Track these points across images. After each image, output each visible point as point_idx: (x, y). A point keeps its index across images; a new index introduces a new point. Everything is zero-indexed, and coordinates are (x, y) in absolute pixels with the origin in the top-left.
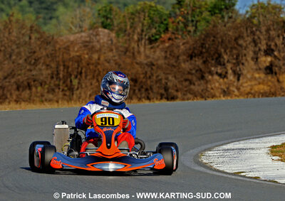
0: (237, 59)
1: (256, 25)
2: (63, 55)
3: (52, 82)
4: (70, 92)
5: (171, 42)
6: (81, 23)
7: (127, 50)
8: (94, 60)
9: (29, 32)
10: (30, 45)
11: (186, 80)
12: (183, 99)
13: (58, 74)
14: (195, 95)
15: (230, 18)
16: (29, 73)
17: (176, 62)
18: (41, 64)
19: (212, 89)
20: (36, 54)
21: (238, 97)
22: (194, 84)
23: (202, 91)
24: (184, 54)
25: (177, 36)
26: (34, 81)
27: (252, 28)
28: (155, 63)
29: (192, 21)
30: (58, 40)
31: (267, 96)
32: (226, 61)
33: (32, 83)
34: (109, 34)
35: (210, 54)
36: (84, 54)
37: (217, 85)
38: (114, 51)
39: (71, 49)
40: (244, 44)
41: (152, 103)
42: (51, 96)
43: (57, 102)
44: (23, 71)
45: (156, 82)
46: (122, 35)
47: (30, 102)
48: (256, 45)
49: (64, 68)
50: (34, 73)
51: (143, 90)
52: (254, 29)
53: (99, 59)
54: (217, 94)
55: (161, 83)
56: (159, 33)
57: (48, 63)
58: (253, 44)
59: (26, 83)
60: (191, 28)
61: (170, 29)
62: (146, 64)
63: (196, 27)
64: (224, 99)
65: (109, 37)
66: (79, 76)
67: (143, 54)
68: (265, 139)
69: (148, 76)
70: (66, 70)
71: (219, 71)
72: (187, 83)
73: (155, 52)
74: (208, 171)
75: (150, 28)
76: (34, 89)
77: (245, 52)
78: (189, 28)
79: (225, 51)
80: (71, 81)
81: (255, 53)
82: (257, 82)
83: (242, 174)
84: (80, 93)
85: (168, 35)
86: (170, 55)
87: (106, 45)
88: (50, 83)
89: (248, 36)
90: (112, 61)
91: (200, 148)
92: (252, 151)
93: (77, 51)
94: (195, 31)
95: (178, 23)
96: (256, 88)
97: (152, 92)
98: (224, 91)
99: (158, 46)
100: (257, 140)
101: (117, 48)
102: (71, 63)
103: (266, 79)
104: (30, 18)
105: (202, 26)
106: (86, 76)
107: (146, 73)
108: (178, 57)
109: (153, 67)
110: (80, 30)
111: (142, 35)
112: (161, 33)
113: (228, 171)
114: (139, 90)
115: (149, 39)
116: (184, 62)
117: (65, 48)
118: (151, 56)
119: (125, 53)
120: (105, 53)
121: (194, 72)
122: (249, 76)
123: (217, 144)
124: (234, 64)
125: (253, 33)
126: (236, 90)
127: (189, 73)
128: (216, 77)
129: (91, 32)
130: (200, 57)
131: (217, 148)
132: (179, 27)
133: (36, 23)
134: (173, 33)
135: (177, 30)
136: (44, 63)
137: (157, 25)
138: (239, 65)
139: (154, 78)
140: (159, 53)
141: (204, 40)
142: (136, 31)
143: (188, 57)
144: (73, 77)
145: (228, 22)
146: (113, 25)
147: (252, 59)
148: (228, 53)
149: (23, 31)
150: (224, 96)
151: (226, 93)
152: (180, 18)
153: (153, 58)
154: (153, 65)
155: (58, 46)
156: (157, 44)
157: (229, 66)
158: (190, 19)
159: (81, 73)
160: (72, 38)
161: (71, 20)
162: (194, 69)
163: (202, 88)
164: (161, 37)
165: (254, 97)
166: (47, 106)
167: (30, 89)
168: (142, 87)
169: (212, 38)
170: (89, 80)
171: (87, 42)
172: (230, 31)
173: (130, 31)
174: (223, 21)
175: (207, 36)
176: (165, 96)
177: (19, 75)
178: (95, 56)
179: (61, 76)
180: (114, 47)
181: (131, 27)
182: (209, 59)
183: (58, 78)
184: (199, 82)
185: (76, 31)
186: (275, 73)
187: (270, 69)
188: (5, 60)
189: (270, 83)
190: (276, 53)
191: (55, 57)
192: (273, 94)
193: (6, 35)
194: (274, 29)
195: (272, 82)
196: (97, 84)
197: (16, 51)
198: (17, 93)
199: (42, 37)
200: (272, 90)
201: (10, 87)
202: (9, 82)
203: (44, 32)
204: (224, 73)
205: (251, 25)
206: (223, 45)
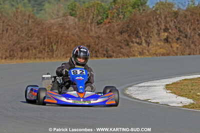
0: (148, 34)
1: (158, 14)
2: (47, 31)
3: (41, 47)
4: (51, 53)
5: (110, 24)
6: (58, 13)
7: (84, 29)
8: (65, 34)
9: (27, 18)
10: (28, 25)
11: (118, 46)
12: (117, 57)
13: (45, 42)
14: (123, 55)
15: (144, 10)
16: (28, 42)
17: (112, 36)
18: (35, 37)
19: (133, 51)
20: (32, 31)
21: (148, 56)
22: (123, 48)
23: (128, 52)
24: (118, 31)
25: (113, 21)
26: (31, 46)
27: (156, 16)
28: (100, 36)
30: (45, 23)
31: (165, 56)
32: (141, 35)
33: (30, 48)
34: (74, 19)
35: (132, 31)
36: (59, 31)
37: (136, 49)
38: (77, 29)
39: (52, 28)
40: (152, 26)
41: (98, 59)
42: (40, 55)
43: (44, 58)
44: (24, 41)
45: (101, 47)
46: (81, 20)
47: (28, 59)
48: (158, 26)
49: (48, 39)
50: (31, 42)
51: (94, 52)
52: (158, 17)
53: (68, 34)
54: (136, 54)
55: (104, 48)
56: (103, 19)
57: (39, 36)
58: (157, 25)
59: (26, 48)
60: (121, 16)
61: (109, 17)
62: (96, 37)
63: (124, 16)
64: (139, 57)
65: (74, 21)
66: (57, 44)
67: (93, 32)
68: (162, 80)
69: (96, 44)
71: (137, 41)
72: (119, 48)
73: (100, 30)
74: (130, 99)
75: (97, 16)
76: (31, 51)
77: (152, 30)
78: (120, 16)
79: (141, 29)
80: (52, 46)
81: (158, 30)
82: (159, 48)
83: (149, 101)
84: (57, 54)
85: (108, 20)
86: (109, 31)
87: (72, 26)
89: (154, 21)
90: (75, 35)
91: (125, 86)
92: (155, 87)
93: (55, 30)
94: (123, 18)
95: (114, 13)
96: (159, 51)
97: (99, 53)
98: (140, 52)
99: (102, 27)
100: (158, 81)
101: (79, 28)
103: (164, 46)
104: (29, 10)
105: (128, 14)
106: (61, 44)
107: (95, 42)
108: (114, 33)
109: (100, 39)
110: (57, 17)
111: (93, 20)
113: (141, 99)
115: (97, 22)
116: (117, 36)
117: (48, 27)
118: (99, 32)
120: (71, 30)
122: (155, 44)
123: (135, 83)
124: (146, 37)
125: (157, 19)
126: (147, 52)
127: (120, 42)
128: (136, 44)
129: (64, 18)
130: (126, 33)
131: (135, 86)
132: (115, 15)
133: (32, 13)
134: (111, 19)
135: (113, 17)
137: (102, 14)
138: (148, 37)
139: (100, 45)
140: (103, 31)
141: (129, 23)
142: (90, 18)
143: (120, 33)
144: (53, 44)
145: (142, 13)
146: (76, 14)
147: (156, 34)
148: (143, 31)
149: (24, 18)
151: (141, 54)
152: (115, 10)
154: (100, 37)
155: (44, 26)
156: (102, 25)
157: (143, 38)
158: (121, 11)
159: (58, 42)
160: (53, 21)
161: (52, 11)
162: (123, 39)
163: (127, 50)
164: (104, 21)
165: (157, 56)
166: (38, 61)
167: (29, 51)
168: (93, 50)
169: (133, 22)
170: (63, 45)
171: (61, 24)
172: (143, 18)
173: (87, 18)
174: (140, 12)
175: (131, 21)
176: (106, 55)
177: (22, 43)
178: (66, 32)
179: (46, 44)
180: (77, 27)
181: (87, 15)
182: (132, 34)
183: (45, 45)
184: (126, 48)
185: (55, 17)
186: (170, 42)
187: (166, 40)
188: (14, 34)
189: (166, 48)
190: (170, 31)
191: (43, 32)
192: (168, 54)
193: (15, 20)
194: (169, 17)
195: (168, 47)
196: (67, 48)
197: (21, 29)
198: (21, 53)
199: (35, 21)
200: (168, 52)
201: (17, 50)
202: (16, 47)
203: (37, 18)
204: (140, 42)
205: (156, 14)
206: (140, 26)
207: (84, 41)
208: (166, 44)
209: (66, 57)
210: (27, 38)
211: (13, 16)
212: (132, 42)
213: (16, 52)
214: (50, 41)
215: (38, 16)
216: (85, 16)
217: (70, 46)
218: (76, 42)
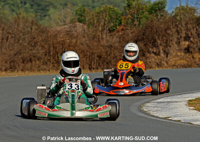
0: (166, 43)
1: (178, 21)
2: (53, 40)
3: (46, 58)
4: (57, 64)
5: (123, 31)
6: (64, 19)
7: (94, 37)
8: (73, 43)
9: (30, 25)
10: (31, 33)
13: (50, 52)
15: (162, 16)
16: (31, 52)
18: (38, 46)
19: (150, 62)
20: (35, 40)
21: (167, 68)
25: (127, 28)
26: (34, 57)
27: (176, 22)
28: (113, 45)
29: (137, 18)
30: (50, 30)
31: (185, 67)
32: (159, 45)
33: (33, 59)
34: (83, 26)
35: (149, 39)
36: (66, 39)
38: (86, 37)
39: (58, 36)
40: (171, 33)
42: (45, 67)
43: (49, 71)
44: (27, 51)
46: (91, 27)
47: (31, 71)
48: (178, 34)
51: (105, 63)
52: (177, 23)
53: (76, 43)
54: (153, 66)
56: (115, 26)
57: (43, 45)
58: (176, 33)
59: (28, 58)
60: (136, 23)
61: (123, 23)
62: (107, 46)
63: (140, 22)
64: (157, 69)
65: (83, 28)
67: (105, 40)
68: (184, 96)
69: (108, 54)
70: (54, 50)
71: (155, 51)
73: (113, 38)
75: (109, 22)
76: (34, 62)
77: (171, 38)
79: (158, 38)
80: (58, 57)
81: (178, 39)
82: (179, 58)
83: (170, 118)
85: (121, 27)
86: (123, 40)
87: (81, 34)
88: (44, 58)
89: (173, 28)
90: (84, 44)
91: (142, 102)
92: (176, 104)
93: (62, 38)
94: (139, 25)
95: (128, 19)
96: (179, 62)
97: (111, 64)
98: (158, 64)
99: (115, 34)
100: (179, 96)
101: (88, 36)
103: (185, 56)
104: (31, 16)
105: (143, 21)
107: (107, 51)
110: (64, 23)
111: (104, 27)
112: (117, 25)
113: (160, 116)
114: (103, 63)
115: (109, 29)
117: (54, 36)
118: (111, 41)
119: (94, 39)
120: (80, 39)
122: (174, 54)
123: (153, 98)
124: (164, 46)
125: (177, 26)
126: (165, 64)
128: (153, 55)
129: (71, 24)
130: (142, 42)
131: (153, 101)
132: (129, 22)
133: (35, 19)
134: (125, 26)
135: (127, 24)
136: (40, 45)
137: (114, 20)
138: (167, 47)
139: (112, 55)
140: (115, 39)
141: (145, 30)
142: (101, 25)
143: (134, 41)
144: (59, 54)
145: (160, 19)
146: (85, 20)
147: (176, 43)
148: (161, 39)
149: (27, 24)
150: (158, 67)
151: (159, 65)
152: (129, 16)
153: (112, 42)
154: (112, 47)
156: (114, 33)
157: (161, 48)
158: (136, 17)
160: (59, 29)
161: (58, 17)
164: (117, 28)
165: (177, 68)
167: (31, 62)
168: (104, 61)
169: (150, 29)
171: (69, 31)
172: (161, 25)
173: (97, 24)
174: (157, 18)
175: (147, 27)
177: (24, 53)
178: (74, 41)
179: (51, 54)
180: (86, 35)
181: (97, 22)
182: (148, 43)
185: (62, 24)
186: (191, 53)
187: (187, 50)
188: (15, 43)
189: (187, 59)
190: (191, 39)
191: (48, 41)
192: (190, 66)
193: (16, 26)
194: (191, 23)
195: (189, 58)
197: (22, 37)
198: (23, 65)
199: (39, 28)
200: (189, 64)
201: (18, 61)
202: (18, 57)
203: (40, 25)
204: (157, 52)
205: (176, 20)
206: (157, 34)
207: (94, 51)
208: (187, 55)
211: (13, 22)
212: (149, 52)
213: (17, 63)
214: (56, 51)
215: (41, 22)
218: (85, 51)
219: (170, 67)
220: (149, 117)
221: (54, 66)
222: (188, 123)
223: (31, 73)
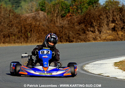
0: (99, 24)
1: (108, 10)
2: (24, 22)
3: (19, 34)
4: (26, 39)
5: (71, 17)
6: (31, 9)
7: (52, 21)
8: (37, 25)
9: (9, 13)
10: (9, 18)
11: (77, 34)
12: (76, 42)
13: (21, 31)
14: (81, 40)
15: (97, 6)
16: (9, 31)
17: (73, 26)
18: (14, 27)
19: (89, 37)
20: (12, 22)
21: (100, 41)
22: (81, 35)
23: (85, 38)
24: (77, 23)
25: (73, 14)
27: (106, 11)
28: (64, 26)
29: (80, 8)
30: (22, 16)
31: (113, 41)
32: (95, 25)
33: (10, 35)
34: (44, 13)
35: (88, 22)
36: (33, 22)
37: (91, 36)
38: (46, 21)
39: (27, 20)
40: (103, 18)
41: (62, 44)
42: (18, 40)
43: (21, 43)
44: (6, 30)
45: (64, 35)
46: (49, 14)
47: (9, 43)
48: (108, 18)
49: (24, 28)
50: (11, 30)
52: (107, 11)
53: (39, 24)
54: (91, 40)
55: (66, 35)
56: (65, 13)
57: (17, 26)
58: (106, 18)
59: (7, 35)
60: (80, 11)
61: (70, 11)
62: (60, 27)
63: (82, 11)
65: (44, 15)
66: (31, 32)
67: (59, 23)
68: (112, 59)
69: (61, 32)
70: (25, 29)
71: (92, 30)
72: (78, 35)
73: (64, 21)
74: (87, 73)
75: (61, 11)
76: (11, 37)
77: (103, 21)
79: (94, 21)
80: (27, 34)
81: (107, 22)
82: (108, 35)
83: (102, 75)
84: (31, 39)
85: (69, 14)
86: (71, 23)
87: (42, 18)
89: (104, 14)
90: (45, 25)
91: (83, 64)
92: (106, 65)
93: (30, 21)
94: (81, 12)
95: (74, 9)
96: (108, 37)
97: (63, 39)
98: (94, 38)
100: (108, 60)
101: (47, 20)
102: (27, 26)
103: (112, 33)
104: (9, 6)
105: (84, 10)
106: (34, 32)
107: (60, 30)
108: (74, 24)
109: (63, 28)
110: (31, 11)
111: (58, 14)
112: (66, 13)
113: (96, 73)
115: (61, 16)
116: (77, 26)
117: (25, 20)
118: (62, 23)
120: (42, 22)
121: (81, 30)
122: (105, 32)
123: (91, 61)
124: (98, 27)
125: (106, 13)
126: (99, 38)
127: (79, 31)
128: (90, 32)
129: (36, 12)
130: (84, 24)
131: (91, 63)
132: (74, 10)
133: (12, 8)
134: (72, 13)
135: (73, 12)
136: (15, 26)
137: (65, 10)
138: (100, 27)
139: (64, 32)
140: (65, 22)
141: (85, 16)
142: (56, 12)
143: (78, 23)
144: (28, 32)
145: (96, 8)
146: (45, 10)
147: (106, 24)
148: (96, 22)
149: (6, 12)
150: (94, 41)
151: (95, 39)
152: (75, 7)
153: (63, 24)
154: (63, 27)
155: (21, 19)
156: (65, 18)
157: (96, 28)
159: (32, 30)
160: (28, 15)
161: (27, 7)
162: (81, 29)
163: (84, 37)
164: (66, 15)
165: (107, 41)
166: (17, 45)
167: (9, 37)
169: (89, 15)
170: (35, 33)
171: (34, 17)
172: (96, 12)
173: (53, 12)
174: (93, 8)
175: (87, 14)
176: (68, 40)
178: (38, 23)
179: (23, 32)
180: (46, 19)
181: (53, 11)
182: (87, 25)
183: (22, 33)
184: (83, 35)
186: (116, 31)
187: (114, 29)
189: (114, 35)
190: (116, 22)
191: (20, 23)
192: (115, 40)
194: (116, 12)
195: (115, 35)
196: (39, 35)
197: (3, 21)
198: (4, 39)
199: (14, 15)
200: (115, 38)
203: (15, 13)
204: (94, 31)
205: (106, 10)
206: (94, 18)
207: (51, 30)
208: (114, 32)
209: (38, 42)
210: (8, 28)
214: (26, 30)
215: (16, 11)
216: (52, 11)
217: (41, 33)
218: (46, 30)
219: (102, 41)
220: (89, 74)
221: (24, 40)
222: (114, 78)
223: (9, 45)
